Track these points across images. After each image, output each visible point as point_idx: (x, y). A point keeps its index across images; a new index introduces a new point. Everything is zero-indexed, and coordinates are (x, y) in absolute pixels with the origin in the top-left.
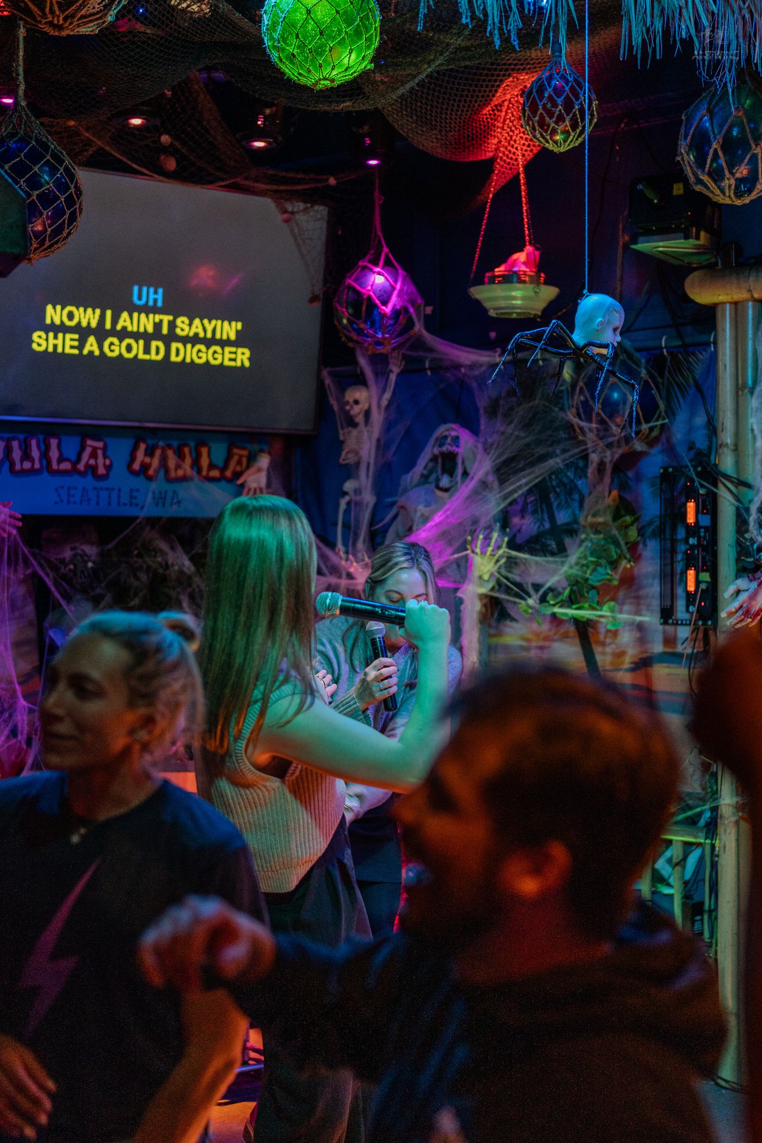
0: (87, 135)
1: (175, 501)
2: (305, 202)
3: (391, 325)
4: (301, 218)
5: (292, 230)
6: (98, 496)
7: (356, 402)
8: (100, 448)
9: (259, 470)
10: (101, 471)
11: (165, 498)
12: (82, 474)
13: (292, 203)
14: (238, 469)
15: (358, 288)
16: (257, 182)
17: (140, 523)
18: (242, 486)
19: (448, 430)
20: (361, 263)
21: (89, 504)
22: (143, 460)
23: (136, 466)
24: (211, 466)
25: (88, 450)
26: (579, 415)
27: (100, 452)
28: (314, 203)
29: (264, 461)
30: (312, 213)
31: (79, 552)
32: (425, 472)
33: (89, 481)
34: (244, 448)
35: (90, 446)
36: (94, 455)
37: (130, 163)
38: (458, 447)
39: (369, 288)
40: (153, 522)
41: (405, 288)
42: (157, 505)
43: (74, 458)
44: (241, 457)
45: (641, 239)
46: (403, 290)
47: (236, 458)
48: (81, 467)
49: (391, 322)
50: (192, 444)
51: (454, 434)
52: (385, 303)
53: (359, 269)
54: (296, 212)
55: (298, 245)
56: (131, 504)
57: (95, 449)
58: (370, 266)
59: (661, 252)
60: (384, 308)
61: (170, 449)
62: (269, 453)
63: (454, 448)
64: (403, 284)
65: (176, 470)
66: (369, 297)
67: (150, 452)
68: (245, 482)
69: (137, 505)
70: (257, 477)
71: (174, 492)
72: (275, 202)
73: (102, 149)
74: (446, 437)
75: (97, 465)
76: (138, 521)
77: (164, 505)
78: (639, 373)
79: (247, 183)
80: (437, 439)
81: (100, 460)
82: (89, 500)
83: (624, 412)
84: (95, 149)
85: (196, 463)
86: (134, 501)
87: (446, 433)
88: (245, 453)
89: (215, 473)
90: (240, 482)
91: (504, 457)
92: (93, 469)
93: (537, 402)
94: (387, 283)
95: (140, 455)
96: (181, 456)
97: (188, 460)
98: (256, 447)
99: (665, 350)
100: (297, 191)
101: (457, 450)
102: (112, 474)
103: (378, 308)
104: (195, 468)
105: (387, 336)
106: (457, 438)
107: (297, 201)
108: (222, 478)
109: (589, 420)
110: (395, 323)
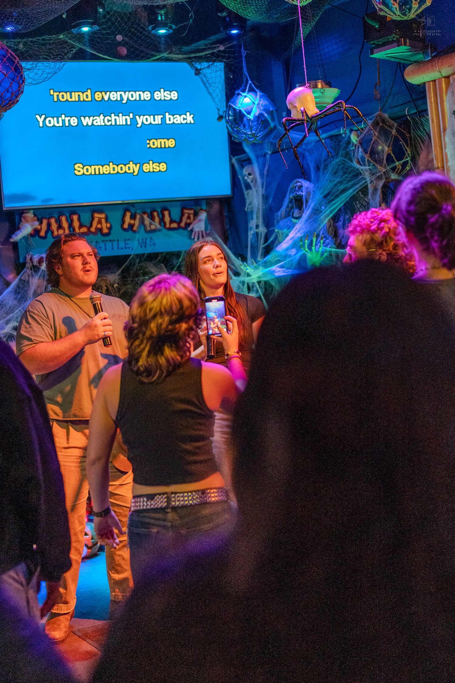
0: (71, 42)
1: (152, 243)
2: (207, 61)
3: (255, 126)
4: (207, 72)
5: (202, 80)
6: (105, 245)
7: (250, 174)
8: (103, 218)
9: (200, 221)
10: (105, 231)
11: (146, 242)
12: (95, 234)
13: (200, 63)
14: (188, 221)
15: (234, 106)
16: (177, 54)
17: (132, 258)
18: (192, 231)
19: (296, 183)
20: (236, 92)
21: (100, 250)
22: (129, 223)
23: (126, 226)
24: (172, 221)
25: (96, 220)
26: (359, 162)
27: (103, 221)
28: (214, 61)
29: (203, 216)
30: (213, 68)
31: (105, 278)
32: (287, 209)
33: (99, 237)
34: (191, 209)
35: (97, 217)
36: (100, 222)
37: (97, 54)
38: (302, 192)
39: (240, 106)
40: (140, 256)
41: (261, 103)
42: (141, 247)
43: (88, 225)
44: (189, 214)
45: (375, 50)
46: (259, 104)
47: (186, 215)
48: (93, 229)
49: (255, 123)
50: (159, 210)
51: (299, 184)
52: (249, 113)
53: (236, 95)
54: (203, 68)
55: (207, 88)
56: (126, 248)
57: (100, 219)
58: (241, 93)
59: (390, 57)
60: (249, 116)
61: (144, 214)
62: (205, 210)
63: (300, 193)
64: (260, 100)
65: (150, 226)
66: (240, 111)
67: (133, 217)
68: (193, 228)
69: (129, 248)
70: (200, 225)
71: (151, 238)
72: (189, 64)
73: (81, 48)
74: (296, 187)
75: (102, 227)
76: (131, 257)
77: (145, 247)
78: (391, 133)
79: (170, 56)
80: (291, 189)
81: (104, 224)
82: (100, 248)
83: (383, 157)
84: (77, 49)
85: (162, 221)
86: (127, 246)
87: (295, 185)
88: (192, 212)
89: (174, 225)
90: (189, 229)
91: (325, 193)
92: (101, 230)
93: (340, 158)
94: (251, 101)
95: (128, 219)
96: (152, 218)
97: (157, 219)
98: (198, 208)
99: (408, 116)
100: (202, 56)
101: (302, 193)
102: (111, 232)
103: (246, 116)
104: (162, 224)
105: (254, 132)
106: (302, 186)
107: (203, 62)
108: (179, 227)
109: (365, 165)
110: (258, 124)
